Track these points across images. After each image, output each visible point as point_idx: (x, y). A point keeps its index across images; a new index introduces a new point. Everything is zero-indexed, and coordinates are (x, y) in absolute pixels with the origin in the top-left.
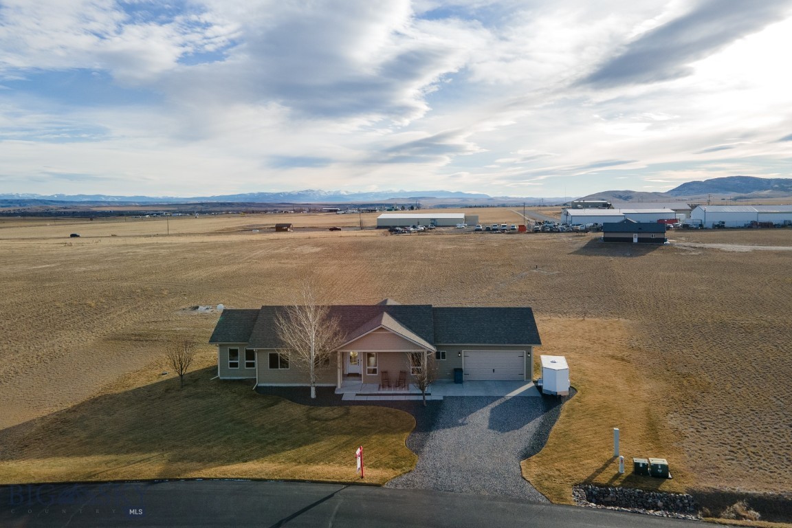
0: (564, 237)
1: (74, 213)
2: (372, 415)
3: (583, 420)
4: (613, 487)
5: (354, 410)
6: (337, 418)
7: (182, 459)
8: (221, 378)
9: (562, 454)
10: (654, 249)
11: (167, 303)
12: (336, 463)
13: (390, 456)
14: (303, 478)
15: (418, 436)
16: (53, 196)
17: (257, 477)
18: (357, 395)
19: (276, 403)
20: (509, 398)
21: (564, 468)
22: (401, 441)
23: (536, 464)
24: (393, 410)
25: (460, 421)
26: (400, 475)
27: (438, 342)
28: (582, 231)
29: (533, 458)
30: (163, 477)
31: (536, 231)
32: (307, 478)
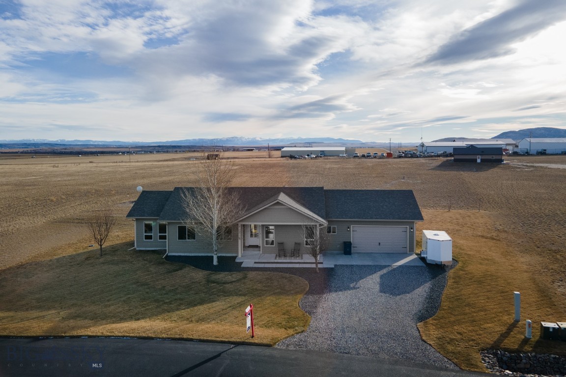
0: (422, 160)
1: (71, 152)
2: (268, 279)
3: (472, 286)
4: (525, 353)
5: (251, 275)
6: (234, 282)
7: (75, 317)
8: (137, 249)
9: (459, 317)
10: (494, 167)
11: (112, 199)
12: (228, 322)
13: (283, 316)
14: (191, 337)
15: (311, 298)
16: (57, 141)
17: (144, 335)
18: (255, 263)
19: (181, 269)
20: (395, 267)
21: (465, 331)
22: (294, 303)
23: (434, 327)
24: (288, 275)
25: (352, 285)
26: (293, 335)
27: (329, 218)
28: (435, 156)
29: (430, 320)
30: (48, 334)
31: (400, 157)
32: (195, 337)
